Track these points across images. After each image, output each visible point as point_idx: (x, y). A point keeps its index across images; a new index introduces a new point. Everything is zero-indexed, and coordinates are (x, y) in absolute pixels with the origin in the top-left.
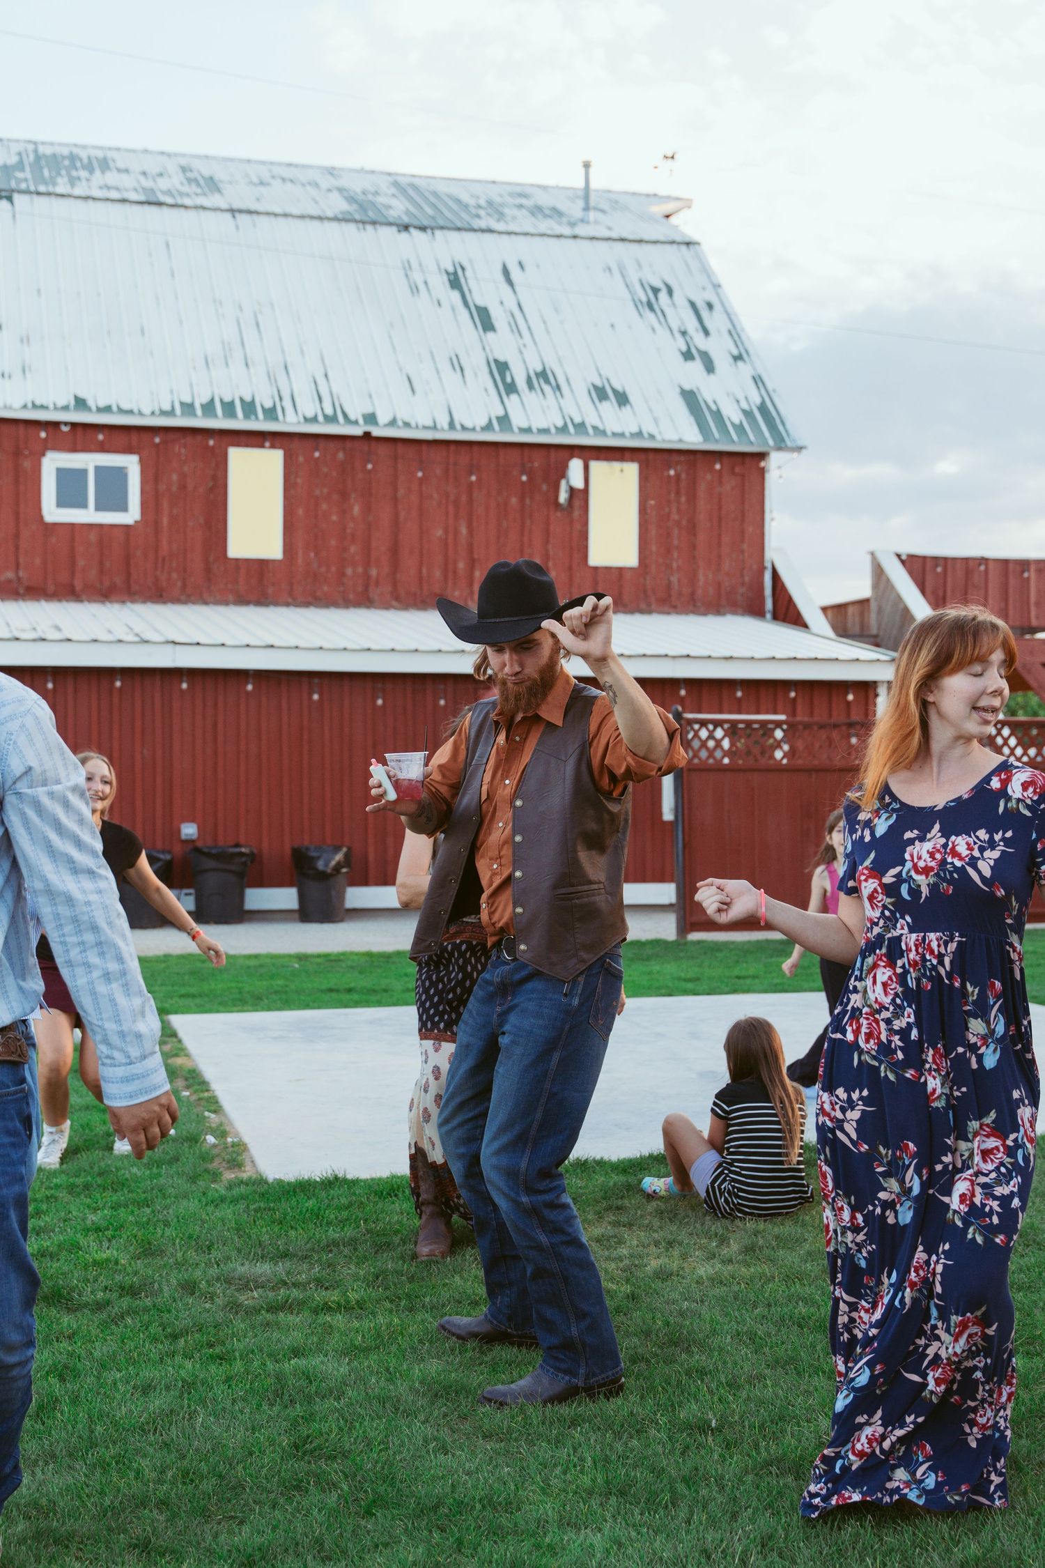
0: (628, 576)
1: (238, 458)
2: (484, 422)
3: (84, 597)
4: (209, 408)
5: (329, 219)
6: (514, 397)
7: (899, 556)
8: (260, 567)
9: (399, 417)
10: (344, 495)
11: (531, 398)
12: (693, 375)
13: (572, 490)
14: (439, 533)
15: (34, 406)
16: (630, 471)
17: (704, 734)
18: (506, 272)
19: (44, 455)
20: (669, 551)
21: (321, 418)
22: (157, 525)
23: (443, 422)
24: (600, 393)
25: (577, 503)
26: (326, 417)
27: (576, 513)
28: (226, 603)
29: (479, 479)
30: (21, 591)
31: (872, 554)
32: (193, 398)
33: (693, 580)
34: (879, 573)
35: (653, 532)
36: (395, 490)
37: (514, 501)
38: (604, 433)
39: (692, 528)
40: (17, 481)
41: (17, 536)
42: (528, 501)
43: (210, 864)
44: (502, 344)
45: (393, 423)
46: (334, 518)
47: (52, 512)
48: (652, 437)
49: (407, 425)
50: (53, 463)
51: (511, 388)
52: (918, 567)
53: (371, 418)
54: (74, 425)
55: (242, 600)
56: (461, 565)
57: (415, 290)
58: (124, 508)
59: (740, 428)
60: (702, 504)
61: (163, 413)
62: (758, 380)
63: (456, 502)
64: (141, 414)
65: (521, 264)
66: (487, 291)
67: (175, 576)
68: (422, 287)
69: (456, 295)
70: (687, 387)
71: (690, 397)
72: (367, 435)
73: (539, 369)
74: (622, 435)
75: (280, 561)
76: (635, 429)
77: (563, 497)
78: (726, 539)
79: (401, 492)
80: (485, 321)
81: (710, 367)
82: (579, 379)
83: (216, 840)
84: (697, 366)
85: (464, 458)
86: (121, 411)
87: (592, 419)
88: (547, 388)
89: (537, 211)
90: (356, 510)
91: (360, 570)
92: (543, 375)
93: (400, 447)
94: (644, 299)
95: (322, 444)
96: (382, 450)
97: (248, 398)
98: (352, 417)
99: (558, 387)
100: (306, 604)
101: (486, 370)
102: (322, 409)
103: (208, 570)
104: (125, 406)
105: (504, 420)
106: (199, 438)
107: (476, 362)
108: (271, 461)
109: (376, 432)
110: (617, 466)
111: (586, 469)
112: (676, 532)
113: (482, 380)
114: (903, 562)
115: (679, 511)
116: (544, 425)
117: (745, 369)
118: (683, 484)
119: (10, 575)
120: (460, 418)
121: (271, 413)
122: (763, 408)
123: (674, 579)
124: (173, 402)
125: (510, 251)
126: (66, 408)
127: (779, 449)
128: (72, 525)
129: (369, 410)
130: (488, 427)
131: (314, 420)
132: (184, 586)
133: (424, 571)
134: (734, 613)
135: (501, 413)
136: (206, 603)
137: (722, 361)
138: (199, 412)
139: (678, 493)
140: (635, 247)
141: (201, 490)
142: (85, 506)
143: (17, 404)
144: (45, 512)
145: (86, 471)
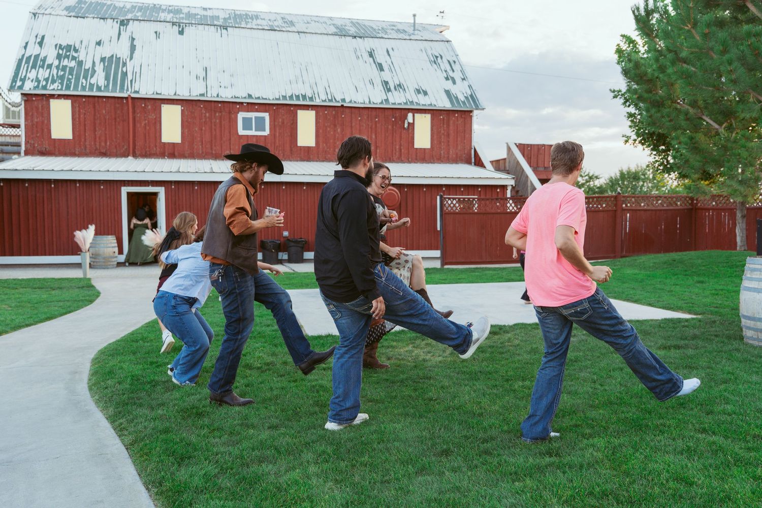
0: (427, 151)
1: (301, 114)
2: (380, 102)
4: (291, 97)
5: (330, 35)
6: (390, 93)
7: (516, 144)
8: (308, 149)
9: (353, 100)
10: (335, 126)
11: (396, 93)
12: (449, 85)
13: (409, 123)
15: (235, 97)
16: (428, 116)
17: (449, 202)
18: (388, 51)
19: (238, 113)
20: (440, 143)
21: (327, 100)
22: (275, 136)
23: (367, 101)
24: (418, 91)
25: (410, 128)
26: (329, 100)
27: (410, 131)
28: (297, 161)
29: (379, 120)
31: (507, 143)
32: (286, 94)
33: (448, 153)
34: (509, 149)
35: (435, 137)
36: (352, 124)
37: (390, 127)
38: (419, 104)
39: (448, 135)
40: (230, 122)
41: (230, 139)
42: (394, 127)
43: (292, 244)
44: (386, 75)
45: (351, 102)
46: (332, 133)
47: (241, 132)
48: (435, 105)
49: (355, 102)
50: (241, 115)
51: (389, 90)
52: (522, 148)
53: (343, 100)
54: (248, 103)
55: (302, 160)
57: (358, 58)
58: (264, 130)
59: (464, 102)
60: (451, 128)
61: (276, 99)
62: (470, 87)
63: (371, 128)
64: (269, 99)
65: (392, 49)
66: (381, 58)
67: (281, 152)
68: (360, 57)
69: (371, 59)
70: (447, 89)
71: (448, 93)
72: (342, 106)
73: (398, 83)
74: (425, 105)
75: (314, 147)
76: (430, 103)
77: (406, 126)
78: (459, 139)
79: (353, 124)
80: (381, 68)
81: (454, 83)
82: (411, 86)
83: (294, 236)
84: (450, 82)
85: (374, 113)
86: (263, 98)
87: (415, 100)
88: (401, 90)
89: (398, 31)
90: (339, 130)
92: (399, 85)
93: (353, 109)
94: (433, 60)
95: (328, 109)
96: (347, 111)
97: (304, 94)
98: (337, 100)
99: (404, 89)
100: (323, 161)
101: (381, 84)
102: (328, 98)
103: (291, 150)
104: (264, 97)
105: (387, 100)
106: (288, 107)
107: (378, 82)
108: (311, 115)
109: (345, 105)
110: (423, 115)
111: (414, 116)
112: (443, 136)
113: (379, 87)
114: (517, 146)
115: (444, 130)
116: (400, 102)
117: (466, 83)
118: (445, 121)
120: (373, 100)
121: (311, 99)
122: (471, 96)
123: (442, 152)
124: (279, 96)
125: (389, 44)
126: (245, 98)
127: (477, 109)
128: (248, 136)
129: (343, 98)
130: (382, 103)
131: (325, 101)
132: (284, 155)
134: (462, 163)
135: (386, 98)
136: (291, 161)
137: (458, 80)
138: (288, 99)
139: (443, 124)
140: (430, 42)
141: (289, 124)
142: (252, 129)
143: (230, 97)
144: (239, 131)
145: (252, 118)
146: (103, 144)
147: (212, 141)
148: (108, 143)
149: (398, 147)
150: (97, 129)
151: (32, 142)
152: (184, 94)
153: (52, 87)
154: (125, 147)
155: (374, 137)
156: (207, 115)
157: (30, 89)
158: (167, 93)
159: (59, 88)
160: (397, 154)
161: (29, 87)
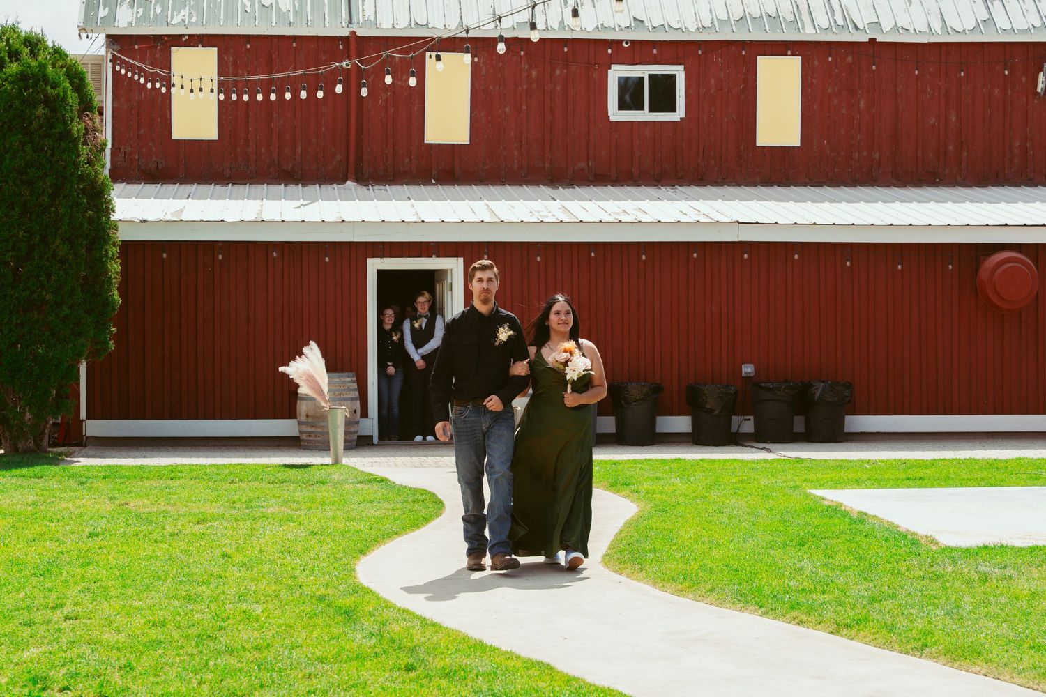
1: (764, 62)
2: (970, 25)
3: (640, 182)
4: (741, 23)
8: (780, 154)
9: (899, 25)
10: (852, 92)
14: (932, 121)
15: (604, 29)
19: (610, 69)
21: (833, 28)
22: (699, 121)
23: (937, 26)
26: (838, 26)
28: (754, 184)
29: (967, 75)
30: (591, 178)
32: (729, 17)
36: (896, 86)
37: (997, 91)
40: (588, 89)
41: (588, 133)
42: (1009, 91)
45: (894, 30)
46: (844, 111)
47: (616, 114)
49: (906, 31)
50: (616, 73)
53: (876, 27)
54: (633, 42)
55: (767, 182)
56: (951, 148)
58: (673, 109)
61: (705, 30)
63: (947, 95)
64: (688, 31)
67: (713, 162)
72: (872, 41)
75: (799, 147)
77: (1040, 87)
79: (901, 88)
83: (769, 376)
85: (954, 57)
86: (672, 29)
90: (862, 103)
91: (865, 154)
93: (899, 50)
95: (835, 50)
96: (885, 53)
97: (774, 14)
98: (860, 26)
100: (820, 184)
102: (835, 21)
103: (740, 157)
104: (675, 26)
105: (989, 21)
106: (734, 49)
108: (792, 66)
109: (880, 38)
116: (1024, 26)
119: (582, 165)
120: (953, 22)
121: (791, 25)
124: (712, 19)
126: (628, 29)
128: (632, 122)
129: (875, 20)
130: (975, 30)
131: (829, 29)
132: (720, 171)
133: (919, 154)
135: (986, 16)
136: (739, 185)
138: (734, 27)
141: (735, 92)
142: (642, 108)
143: (590, 29)
144: (610, 114)
145: (642, 79)
146: (287, 151)
147: (543, 136)
148: (299, 149)
149: (1017, 144)
150: (275, 115)
151: (129, 149)
152: (479, 23)
153: (176, 20)
154: (338, 157)
155: (954, 119)
156: (534, 73)
157: (130, 24)
158: (442, 23)
159: (194, 19)
160: (1016, 160)
161: (126, 21)
